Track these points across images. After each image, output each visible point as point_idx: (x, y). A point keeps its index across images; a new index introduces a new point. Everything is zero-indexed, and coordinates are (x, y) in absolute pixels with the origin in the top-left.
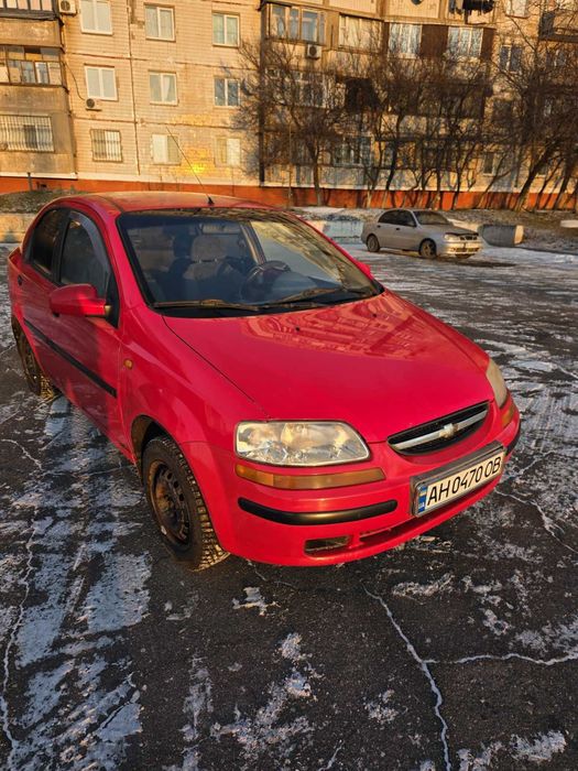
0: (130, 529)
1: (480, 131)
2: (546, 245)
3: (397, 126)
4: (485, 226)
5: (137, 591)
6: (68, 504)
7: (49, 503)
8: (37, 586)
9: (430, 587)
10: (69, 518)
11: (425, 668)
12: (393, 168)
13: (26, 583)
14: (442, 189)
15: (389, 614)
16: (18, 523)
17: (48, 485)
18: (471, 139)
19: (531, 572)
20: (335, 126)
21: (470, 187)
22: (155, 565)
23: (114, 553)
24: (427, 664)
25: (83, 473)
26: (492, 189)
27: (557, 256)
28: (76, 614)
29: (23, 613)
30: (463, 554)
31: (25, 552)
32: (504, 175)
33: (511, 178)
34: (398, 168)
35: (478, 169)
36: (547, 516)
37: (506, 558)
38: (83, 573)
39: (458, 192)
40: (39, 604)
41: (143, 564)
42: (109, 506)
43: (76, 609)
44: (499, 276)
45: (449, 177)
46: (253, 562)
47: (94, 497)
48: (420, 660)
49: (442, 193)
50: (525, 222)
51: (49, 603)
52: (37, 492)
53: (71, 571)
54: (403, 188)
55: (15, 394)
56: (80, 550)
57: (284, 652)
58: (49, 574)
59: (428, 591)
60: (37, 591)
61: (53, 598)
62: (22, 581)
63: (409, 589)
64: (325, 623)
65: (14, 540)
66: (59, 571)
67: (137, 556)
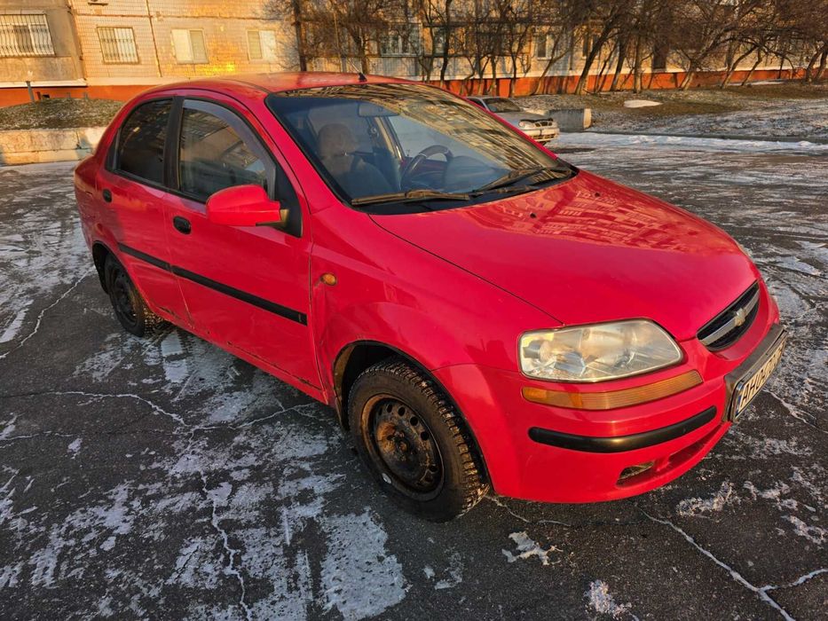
0: (333, 483)
1: (531, 13)
2: (615, 127)
3: (447, 10)
4: (552, 112)
5: (380, 559)
6: (241, 462)
7: (215, 466)
8: (251, 573)
9: (716, 500)
10: (250, 480)
11: (766, 598)
12: (446, 56)
13: (235, 572)
14: (498, 76)
15: (689, 539)
16: (188, 496)
17: (204, 443)
18: (522, 21)
19: (809, 466)
20: (380, 12)
21: (526, 72)
22: (386, 521)
23: (328, 515)
24: (766, 591)
25: (241, 423)
26: (548, 74)
27: (631, 137)
28: (319, 601)
29: (249, 612)
30: (727, 457)
31: (214, 530)
32: (558, 58)
33: (566, 60)
34: (451, 56)
35: (532, 53)
36: (786, 402)
37: (773, 455)
38: (302, 547)
39: (515, 78)
40: (265, 596)
41: (371, 524)
42: (294, 458)
43: (316, 597)
44: (585, 161)
45: (504, 63)
46: (501, 500)
47: (268, 450)
48: (755, 589)
49: (498, 80)
50: (590, 104)
51: (278, 593)
52: (193, 453)
53: (285, 547)
54: (458, 78)
55: (109, 338)
56: (283, 517)
57: (597, 607)
58: (260, 555)
59: (716, 504)
60: (254, 580)
61: (280, 585)
62: (228, 571)
63: (694, 507)
64: (624, 563)
65: (194, 519)
66: (270, 550)
67: (358, 514)
